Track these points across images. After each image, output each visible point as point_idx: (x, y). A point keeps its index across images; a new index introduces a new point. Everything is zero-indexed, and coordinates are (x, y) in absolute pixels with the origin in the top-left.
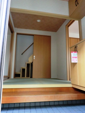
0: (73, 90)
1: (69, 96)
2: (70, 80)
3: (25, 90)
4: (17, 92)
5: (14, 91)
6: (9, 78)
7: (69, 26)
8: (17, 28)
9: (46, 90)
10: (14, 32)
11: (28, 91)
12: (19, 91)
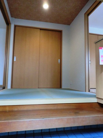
0: (98, 106)
1: (97, 118)
2: (89, 91)
3: (25, 108)
4: (12, 111)
5: (7, 109)
6: (4, 88)
7: (89, 15)
8: (15, 18)
9: (59, 107)
10: (11, 24)
11: (30, 109)
12: (16, 109)
